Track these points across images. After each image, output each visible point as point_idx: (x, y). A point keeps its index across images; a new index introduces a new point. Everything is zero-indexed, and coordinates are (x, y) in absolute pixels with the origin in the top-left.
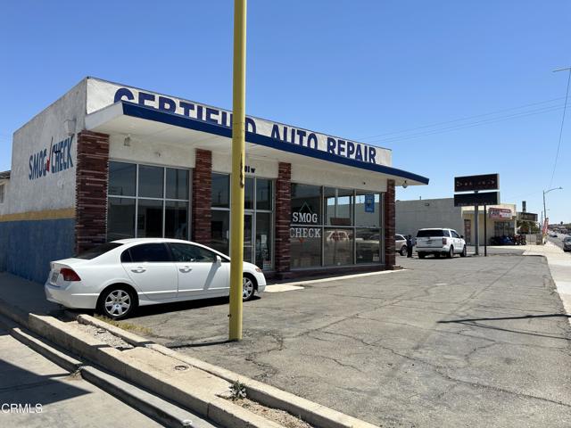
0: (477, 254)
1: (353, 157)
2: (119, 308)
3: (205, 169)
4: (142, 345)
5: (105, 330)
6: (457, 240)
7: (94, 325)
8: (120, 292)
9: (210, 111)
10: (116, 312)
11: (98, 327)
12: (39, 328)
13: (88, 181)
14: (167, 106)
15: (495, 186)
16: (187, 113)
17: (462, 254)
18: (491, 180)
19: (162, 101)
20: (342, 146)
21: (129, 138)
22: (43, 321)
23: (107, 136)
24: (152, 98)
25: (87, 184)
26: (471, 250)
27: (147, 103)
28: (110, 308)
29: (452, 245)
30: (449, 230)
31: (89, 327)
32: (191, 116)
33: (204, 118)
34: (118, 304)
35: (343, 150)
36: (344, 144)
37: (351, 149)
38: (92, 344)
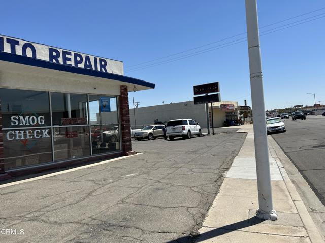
0: (209, 133)
1: (81, 66)
6: (193, 126)
15: (217, 90)
17: (199, 135)
18: (214, 86)
20: (67, 56)
26: (205, 132)
29: (189, 130)
30: (188, 120)
35: (70, 60)
36: (70, 54)
37: (78, 59)
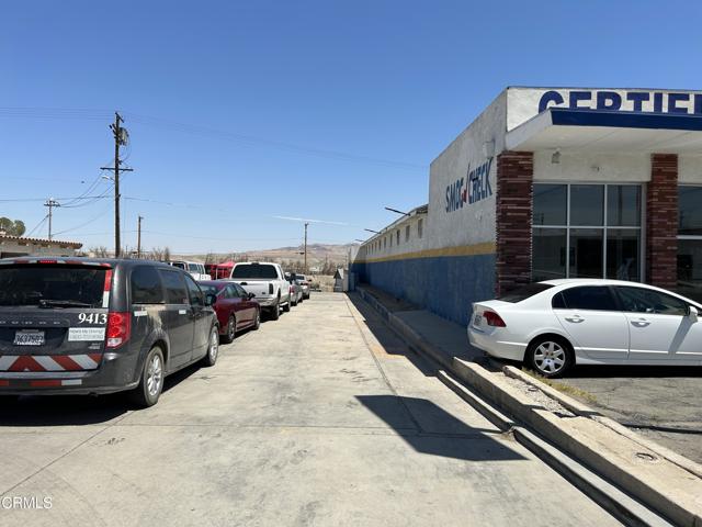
2: (551, 364)
3: (665, 181)
4: (586, 414)
5: (537, 387)
7: (524, 381)
8: (552, 344)
9: (673, 98)
10: (548, 368)
11: (529, 383)
12: (464, 374)
13: (510, 211)
14: (609, 102)
16: (638, 106)
19: (602, 97)
21: (557, 153)
22: (468, 368)
23: (531, 154)
24: (587, 96)
25: (509, 214)
27: (581, 104)
28: (540, 362)
31: (518, 382)
32: (643, 110)
33: (665, 109)
34: (550, 358)
38: (524, 403)
